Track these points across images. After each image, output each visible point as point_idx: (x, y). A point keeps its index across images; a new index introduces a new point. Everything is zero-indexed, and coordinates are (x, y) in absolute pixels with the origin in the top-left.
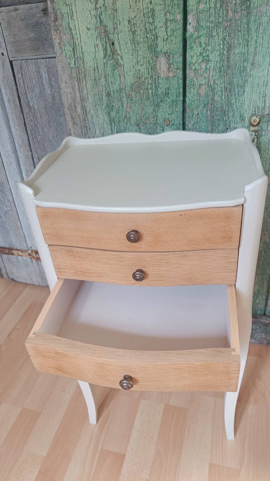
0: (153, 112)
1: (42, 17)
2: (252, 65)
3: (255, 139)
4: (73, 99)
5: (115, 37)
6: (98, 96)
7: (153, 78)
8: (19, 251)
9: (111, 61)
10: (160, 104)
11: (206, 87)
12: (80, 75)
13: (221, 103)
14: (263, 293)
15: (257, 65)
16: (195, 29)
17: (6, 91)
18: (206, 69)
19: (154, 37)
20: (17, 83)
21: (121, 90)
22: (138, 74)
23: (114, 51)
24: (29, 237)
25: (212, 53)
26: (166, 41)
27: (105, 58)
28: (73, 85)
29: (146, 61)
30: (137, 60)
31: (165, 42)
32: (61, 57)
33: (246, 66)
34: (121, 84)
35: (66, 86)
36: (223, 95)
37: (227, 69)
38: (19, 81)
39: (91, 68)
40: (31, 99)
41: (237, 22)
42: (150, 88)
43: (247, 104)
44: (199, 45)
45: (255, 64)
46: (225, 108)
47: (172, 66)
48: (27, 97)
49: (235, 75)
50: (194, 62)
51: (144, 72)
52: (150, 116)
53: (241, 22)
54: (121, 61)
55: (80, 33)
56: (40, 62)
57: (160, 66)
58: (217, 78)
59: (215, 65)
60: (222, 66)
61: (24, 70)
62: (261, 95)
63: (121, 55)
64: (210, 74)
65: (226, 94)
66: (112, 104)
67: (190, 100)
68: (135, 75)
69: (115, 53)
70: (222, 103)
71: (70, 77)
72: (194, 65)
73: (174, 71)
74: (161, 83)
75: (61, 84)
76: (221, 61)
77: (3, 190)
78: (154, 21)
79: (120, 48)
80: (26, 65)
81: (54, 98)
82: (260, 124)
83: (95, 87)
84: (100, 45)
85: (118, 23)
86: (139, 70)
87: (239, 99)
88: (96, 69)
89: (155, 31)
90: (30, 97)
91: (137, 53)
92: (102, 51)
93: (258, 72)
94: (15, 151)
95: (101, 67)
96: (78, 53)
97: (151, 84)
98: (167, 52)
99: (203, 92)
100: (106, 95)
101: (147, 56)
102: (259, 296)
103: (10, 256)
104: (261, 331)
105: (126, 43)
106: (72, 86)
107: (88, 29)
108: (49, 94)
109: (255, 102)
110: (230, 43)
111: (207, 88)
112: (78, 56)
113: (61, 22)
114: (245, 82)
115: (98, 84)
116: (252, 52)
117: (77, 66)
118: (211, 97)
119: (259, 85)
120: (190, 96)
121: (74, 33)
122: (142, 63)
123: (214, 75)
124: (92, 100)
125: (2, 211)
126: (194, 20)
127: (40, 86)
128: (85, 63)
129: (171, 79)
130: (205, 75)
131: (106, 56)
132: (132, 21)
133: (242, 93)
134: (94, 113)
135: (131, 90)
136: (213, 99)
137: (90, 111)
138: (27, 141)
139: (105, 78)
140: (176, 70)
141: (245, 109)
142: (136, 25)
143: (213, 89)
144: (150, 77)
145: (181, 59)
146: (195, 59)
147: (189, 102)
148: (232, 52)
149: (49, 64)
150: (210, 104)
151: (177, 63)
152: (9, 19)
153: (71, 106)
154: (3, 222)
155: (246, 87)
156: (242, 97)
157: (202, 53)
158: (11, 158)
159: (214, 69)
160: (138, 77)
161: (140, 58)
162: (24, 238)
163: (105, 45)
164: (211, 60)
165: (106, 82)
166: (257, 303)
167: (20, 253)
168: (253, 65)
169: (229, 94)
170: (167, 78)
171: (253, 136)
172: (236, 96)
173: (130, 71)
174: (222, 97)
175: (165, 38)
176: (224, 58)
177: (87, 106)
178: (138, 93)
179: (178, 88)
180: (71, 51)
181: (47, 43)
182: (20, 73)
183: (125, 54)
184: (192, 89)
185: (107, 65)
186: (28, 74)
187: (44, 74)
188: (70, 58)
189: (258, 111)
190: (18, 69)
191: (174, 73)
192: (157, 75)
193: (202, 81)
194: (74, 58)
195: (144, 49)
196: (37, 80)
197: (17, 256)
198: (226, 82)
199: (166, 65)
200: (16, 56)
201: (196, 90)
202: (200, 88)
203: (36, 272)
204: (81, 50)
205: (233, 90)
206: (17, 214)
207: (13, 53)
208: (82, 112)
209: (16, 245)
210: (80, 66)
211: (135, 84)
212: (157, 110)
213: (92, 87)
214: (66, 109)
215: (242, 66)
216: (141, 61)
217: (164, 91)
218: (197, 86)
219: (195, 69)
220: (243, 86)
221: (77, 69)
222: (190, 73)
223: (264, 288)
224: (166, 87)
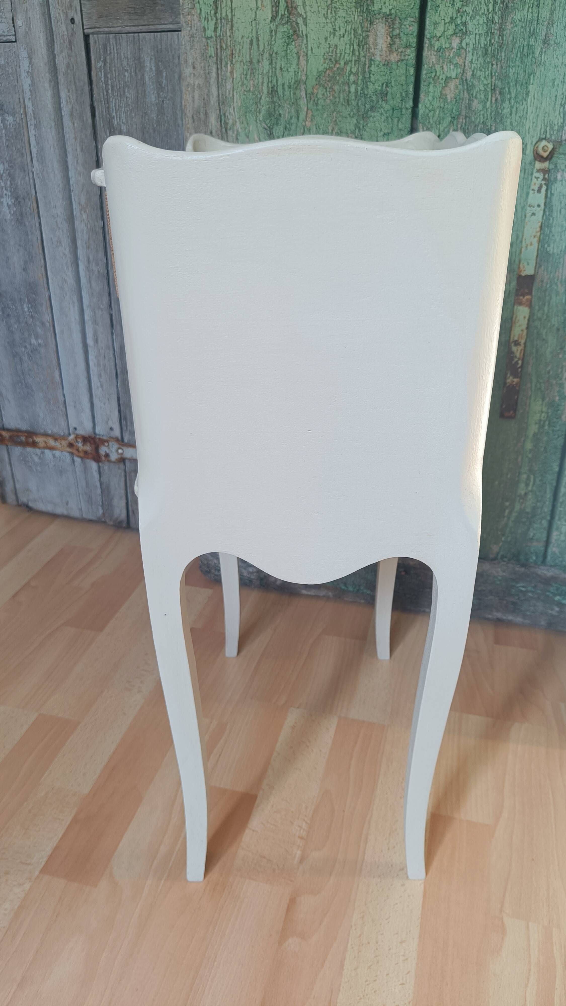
0: (355, 129)
2: (544, 43)
3: (544, 186)
4: (204, 99)
6: (254, 94)
7: (360, 63)
8: (49, 438)
9: (285, 26)
10: (369, 113)
11: (458, 83)
12: (222, 52)
13: (483, 115)
15: (553, 43)
17: (68, 94)
18: (459, 49)
20: (94, 79)
21: (298, 84)
22: (333, 53)
23: (292, 7)
24: (75, 407)
25: (472, 18)
27: (274, 20)
28: (207, 72)
29: (351, 29)
30: (334, 27)
32: (190, 16)
33: (533, 45)
34: (298, 73)
35: (194, 75)
36: (488, 100)
37: (498, 50)
38: (97, 75)
39: (245, 39)
40: (116, 112)
42: (354, 82)
43: (531, 118)
44: (450, 3)
45: (550, 41)
46: (491, 125)
47: (397, 40)
48: (108, 108)
49: (512, 61)
50: (438, 35)
51: (345, 50)
54: (302, 28)
56: (144, 38)
57: (376, 40)
58: (479, 66)
59: (477, 42)
60: (490, 45)
61: (110, 53)
62: (558, 103)
63: (305, 17)
64: (467, 58)
65: (494, 99)
66: (279, 112)
67: (425, 107)
68: (326, 54)
69: (293, 12)
70: (486, 115)
71: (204, 56)
72: (438, 40)
73: (400, 50)
74: (374, 73)
75: (185, 68)
76: (488, 35)
77: (35, 300)
79: (304, 4)
80: (116, 43)
81: (161, 111)
82: (553, 158)
83: (248, 77)
86: (336, 46)
87: (517, 108)
88: (255, 41)
90: (114, 108)
91: (335, 13)
92: (269, 7)
93: (555, 56)
94: (71, 218)
95: (264, 37)
96: (223, 9)
97: (356, 74)
98: (391, 14)
99: (452, 92)
100: (268, 92)
101: (353, 20)
102: (534, 522)
103: (29, 449)
104: (536, 596)
106: (205, 73)
108: (154, 102)
109: (547, 115)
111: (459, 86)
112: (224, 15)
114: (530, 75)
115: (256, 71)
116: (545, 18)
117: (218, 34)
118: (465, 103)
119: (554, 82)
120: (427, 99)
122: (342, 31)
123: (474, 60)
124: (241, 103)
125: (25, 347)
127: (137, 87)
128: (234, 29)
129: (394, 67)
131: (276, 17)
133: (523, 97)
134: (241, 128)
135: (316, 85)
136: (469, 107)
137: (233, 125)
138: (97, 198)
139: (270, 59)
140: (404, 48)
141: (527, 127)
143: (470, 88)
144: (355, 61)
145: (414, 29)
147: (424, 112)
148: (510, 19)
149: (161, 44)
150: (464, 118)
151: (407, 35)
153: (199, 113)
154: (23, 373)
155: (531, 86)
156: (524, 105)
157: (454, 18)
158: (61, 231)
159: (474, 49)
160: (333, 59)
161: (340, 22)
162: (64, 409)
164: (470, 31)
165: (272, 68)
166: (531, 537)
167: (52, 443)
168: (546, 43)
169: (499, 98)
170: (386, 63)
171: (540, 179)
172: (513, 101)
173: (318, 47)
174: (486, 103)
176: (495, 29)
177: (230, 113)
178: (329, 91)
179: (406, 84)
180: (211, 5)
181: (162, 1)
182: (102, 60)
183: (312, 14)
184: (431, 87)
185: (276, 34)
186: (116, 61)
187: (148, 62)
188: (206, 19)
189: (552, 133)
190: (100, 50)
191: (400, 54)
192: (368, 56)
193: (452, 71)
194: (215, 19)
195: (349, 5)
196: (133, 74)
197: (43, 450)
198: (495, 75)
199: (387, 38)
200: (98, 25)
201: (439, 89)
202: (446, 86)
203: (78, 487)
204: (230, 3)
205: (507, 90)
206: (55, 354)
207: (94, 18)
208: (219, 127)
209: (45, 423)
210: (224, 34)
211: (325, 73)
212: (363, 127)
213: (243, 76)
214: (187, 119)
215: (525, 45)
216: (341, 28)
217: (380, 88)
218: (441, 82)
219: (439, 48)
220: (526, 83)
221: (218, 41)
222: (429, 56)
223: (544, 503)
224: (384, 81)
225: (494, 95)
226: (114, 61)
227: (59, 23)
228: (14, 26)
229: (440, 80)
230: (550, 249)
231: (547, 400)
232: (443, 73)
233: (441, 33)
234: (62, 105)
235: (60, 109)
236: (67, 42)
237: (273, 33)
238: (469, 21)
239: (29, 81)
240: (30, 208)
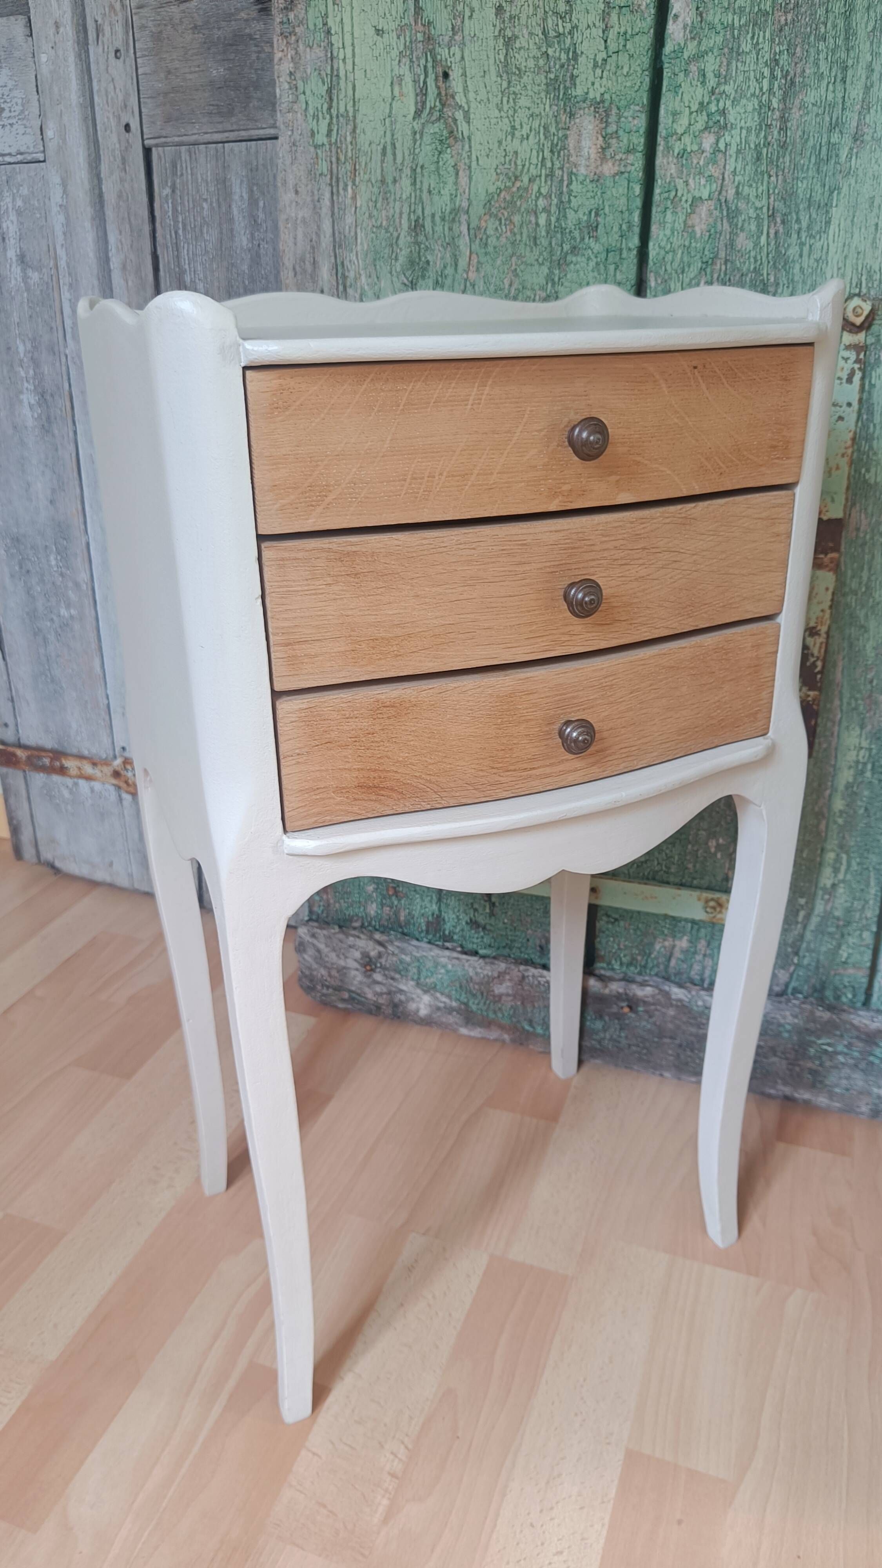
0: (547, 283)
1: (254, 19)
2: (855, 140)
3: (857, 372)
4: (311, 241)
5: (454, 54)
6: (387, 231)
7: (554, 178)
8: (85, 762)
9: (436, 125)
10: (569, 258)
11: (712, 207)
12: (339, 168)
13: (755, 258)
14: (864, 922)
15: (870, 139)
16: (691, 32)
17: (120, 237)
18: (714, 153)
19: (568, 56)
20: (157, 213)
21: (456, 215)
22: (511, 165)
23: (446, 95)
24: (124, 715)
25: (735, 102)
26: (601, 67)
27: (420, 115)
28: (316, 198)
29: (540, 125)
30: (513, 124)
31: (598, 71)
32: (291, 114)
33: (836, 144)
34: (456, 196)
35: (297, 203)
36: (762, 233)
37: (778, 152)
38: (161, 208)
39: (374, 146)
40: (189, 264)
41: (816, 12)
42: (544, 210)
43: (835, 262)
44: (698, 80)
45: (865, 136)
46: (768, 274)
47: (614, 141)
48: (178, 257)
49: (802, 170)
50: (680, 131)
51: (530, 159)
52: (535, 295)
53: (827, 12)
54: (463, 127)
55: (353, 44)
56: (232, 150)
57: (579, 142)
58: (747, 178)
59: (743, 141)
60: (764, 145)
61: (182, 175)
63: (466, 109)
64: (727, 167)
65: (772, 231)
66: (426, 258)
67: (660, 247)
68: (500, 167)
69: (448, 102)
70: (759, 257)
71: (312, 174)
72: (680, 140)
73: (617, 157)
74: (576, 194)
75: (283, 193)
76: (761, 129)
77: (66, 548)
78: (571, 11)
79: (466, 89)
80: (190, 159)
81: (256, 260)
82: (873, 327)
83: (379, 205)
84: (408, 79)
85: (467, 13)
86: (516, 153)
87: (810, 246)
88: (389, 148)
89: (572, 38)
90: (186, 257)
91: (515, 103)
92: (412, 95)
93: (873, 161)
95: (404, 143)
96: (341, 102)
97: (548, 196)
99: (703, 221)
100: (409, 228)
101: (542, 112)
102: (849, 934)
103: (56, 778)
104: (851, 1061)
105: (482, 74)
106: (313, 201)
107: (379, 32)
108: (245, 248)
109: (861, 256)
110: (792, 73)
111: (715, 212)
112: (342, 110)
113: (303, 11)
114: (833, 192)
115: (390, 196)
116: (856, 100)
117: (333, 140)
118: (724, 239)
119: (873, 202)
120: (661, 233)
121: (337, 44)
122: (525, 130)
123: (738, 170)
124: (368, 246)
125: (52, 620)
126: (688, 6)
127: (220, 224)
128: (358, 132)
130: (712, 170)
131: (422, 112)
132: (508, 9)
133: (821, 228)
134: (368, 285)
135: (485, 214)
136: (731, 245)
137: (356, 279)
139: (413, 176)
140: (624, 153)
141: (829, 276)
142: (519, 19)
143: (732, 215)
144: (547, 176)
145: (641, 122)
146: (684, 121)
147: (658, 254)
148: (797, 102)
149: (257, 158)
150: (723, 262)
151: (629, 133)
152: (159, 25)
153: (304, 262)
154: (48, 660)
155: (834, 209)
156: (822, 240)
157: (705, 104)
159: (738, 152)
160: (510, 174)
161: (522, 116)
162: (107, 718)
163: (422, 78)
164: (732, 124)
165: (415, 191)
166: (843, 960)
167: (88, 769)
168: (857, 140)
170: (596, 177)
171: (850, 362)
172: (804, 235)
173: (488, 156)
174: (759, 237)
175: (599, 59)
176: (773, 119)
177: (350, 261)
178: (505, 225)
179: (628, 210)
180: (322, 96)
181: (259, 94)
182: (169, 184)
183: (478, 104)
184: (669, 213)
185: (421, 138)
186: (190, 187)
187: (238, 187)
188: (315, 117)
189: (870, 285)
190: (166, 170)
191: (618, 163)
192: (568, 169)
193: (702, 188)
194: (328, 117)
195: (536, 89)
196: (214, 205)
197: (76, 780)
198: (774, 192)
199: (597, 139)
200: (164, 133)
201: (682, 218)
202: (693, 212)
203: (127, 841)
204: (352, 92)
205: (795, 217)
206: (95, 632)
207: (159, 123)
208: (335, 283)
209: (79, 739)
210: (343, 139)
211: (499, 195)
212: (559, 279)
213: (371, 204)
214: (286, 272)
215: (823, 144)
216: (524, 125)
217: (585, 218)
218: (685, 206)
219: (682, 152)
220: (826, 204)
221: (334, 150)
222: (665, 165)
223: (867, 902)
224: (592, 207)
225: (773, 225)
226: (187, 186)
227: (108, 132)
228: (42, 139)
229: (683, 202)
230: (870, 477)
231: (869, 727)
232: (689, 192)
233: (684, 128)
234: (110, 255)
235: (107, 260)
236: (119, 159)
237: (418, 136)
238: (730, 108)
239: (61, 218)
240: (61, 411)
